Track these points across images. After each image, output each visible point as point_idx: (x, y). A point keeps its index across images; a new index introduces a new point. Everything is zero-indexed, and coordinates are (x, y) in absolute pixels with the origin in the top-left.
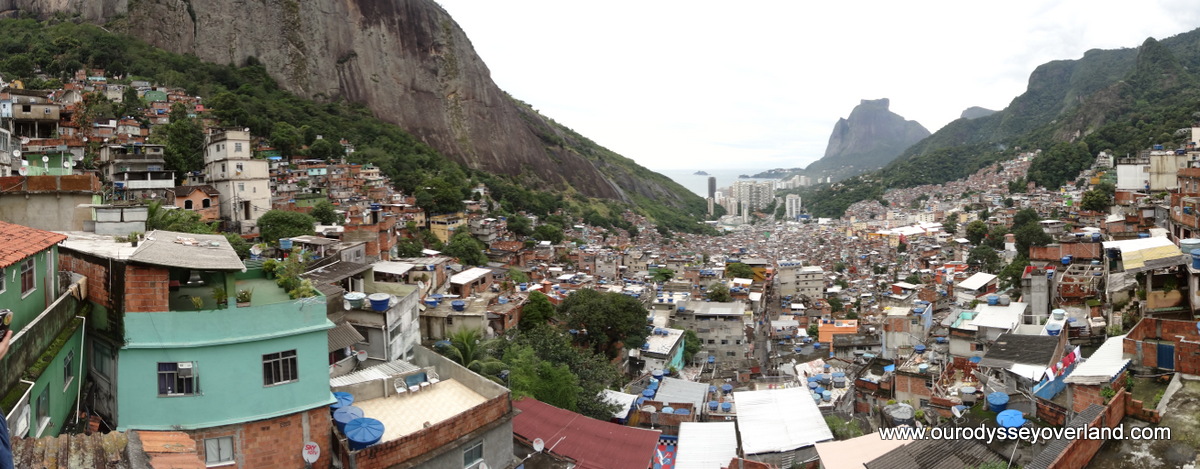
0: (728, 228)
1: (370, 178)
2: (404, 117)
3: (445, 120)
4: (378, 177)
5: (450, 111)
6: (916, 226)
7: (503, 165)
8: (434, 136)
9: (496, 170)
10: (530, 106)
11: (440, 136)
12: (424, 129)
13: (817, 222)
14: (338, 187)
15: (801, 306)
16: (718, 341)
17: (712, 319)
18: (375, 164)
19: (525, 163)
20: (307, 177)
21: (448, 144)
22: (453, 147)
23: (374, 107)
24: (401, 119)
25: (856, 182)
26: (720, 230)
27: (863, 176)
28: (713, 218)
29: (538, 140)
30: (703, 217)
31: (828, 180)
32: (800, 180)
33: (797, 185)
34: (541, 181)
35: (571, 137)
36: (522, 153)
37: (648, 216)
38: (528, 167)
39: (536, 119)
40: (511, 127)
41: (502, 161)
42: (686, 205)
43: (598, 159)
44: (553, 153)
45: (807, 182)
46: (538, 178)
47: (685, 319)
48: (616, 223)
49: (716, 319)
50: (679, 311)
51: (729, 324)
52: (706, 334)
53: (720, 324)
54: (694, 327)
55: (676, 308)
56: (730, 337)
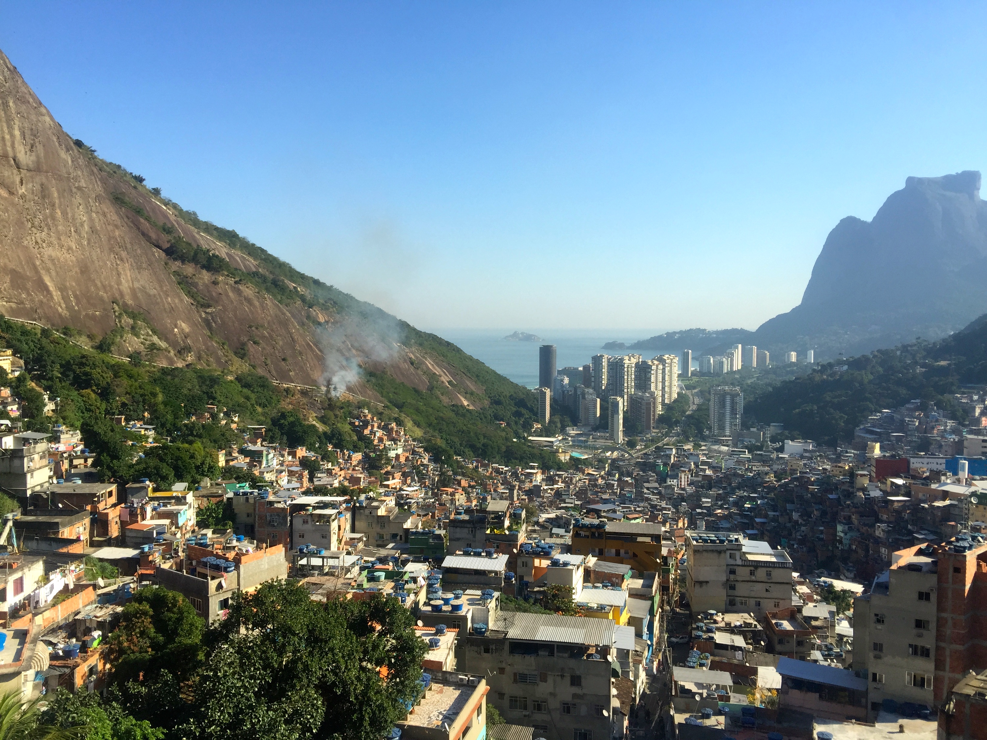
7: (69, 308)
10: (140, 180)
19: (125, 305)
26: (564, 458)
28: (547, 432)
29: (158, 253)
30: (527, 426)
31: (811, 357)
32: (746, 356)
33: (738, 365)
34: (163, 344)
35: (238, 254)
36: (119, 283)
37: (409, 424)
38: (133, 316)
39: (155, 209)
40: (91, 220)
41: (65, 298)
42: (486, 403)
43: (299, 303)
44: (195, 285)
45: (761, 359)
46: (155, 339)
47: (487, 651)
48: (337, 439)
49: (552, 652)
50: (474, 631)
51: (581, 666)
52: (531, 687)
53: (561, 665)
54: (507, 669)
55: (469, 626)
56: (581, 697)
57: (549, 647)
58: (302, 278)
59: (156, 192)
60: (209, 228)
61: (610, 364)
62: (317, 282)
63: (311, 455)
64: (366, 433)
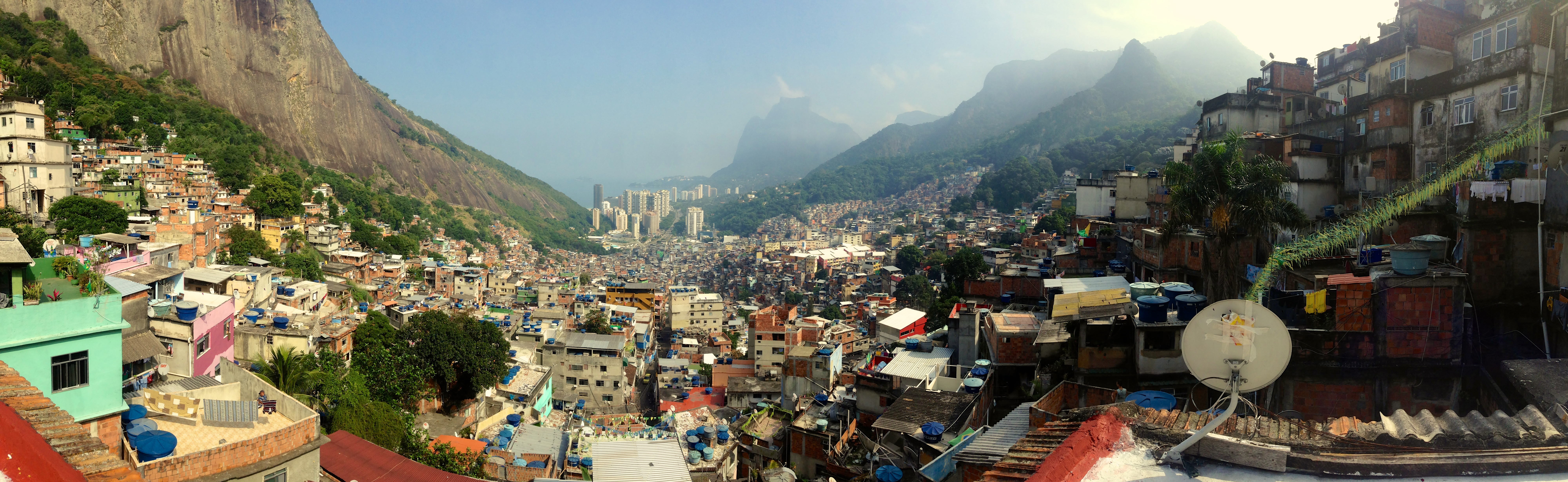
0: (617, 247)
1: (192, 170)
2: (236, 101)
3: (286, 106)
4: (201, 169)
5: (291, 97)
6: (840, 249)
7: (353, 163)
8: (272, 125)
9: (346, 169)
10: (387, 95)
11: (279, 125)
12: (261, 116)
13: (722, 240)
14: (154, 180)
15: (694, 342)
16: (592, 382)
17: (586, 354)
18: (200, 155)
19: (378, 162)
20: (118, 165)
21: (288, 135)
22: (293, 139)
23: (203, 86)
24: (232, 102)
25: (773, 194)
26: (607, 248)
27: (779, 187)
28: (598, 233)
29: (394, 134)
30: (586, 231)
31: (737, 191)
32: (705, 190)
33: (701, 196)
34: (396, 183)
35: (435, 133)
36: (376, 150)
37: (522, 228)
38: (381, 167)
39: (393, 110)
40: (365, 119)
41: (352, 159)
42: (566, 216)
43: (464, 160)
44: (411, 151)
45: (713, 192)
46: (392, 180)
47: (554, 353)
48: (483, 237)
49: (590, 354)
50: (548, 342)
51: (606, 360)
52: (579, 372)
53: (595, 360)
54: (566, 363)
55: (545, 339)
56: (606, 377)
57: (589, 351)
58: (466, 147)
59: (394, 102)
60: (420, 120)
61: (633, 196)
62: (473, 149)
63: (468, 245)
64: (498, 233)
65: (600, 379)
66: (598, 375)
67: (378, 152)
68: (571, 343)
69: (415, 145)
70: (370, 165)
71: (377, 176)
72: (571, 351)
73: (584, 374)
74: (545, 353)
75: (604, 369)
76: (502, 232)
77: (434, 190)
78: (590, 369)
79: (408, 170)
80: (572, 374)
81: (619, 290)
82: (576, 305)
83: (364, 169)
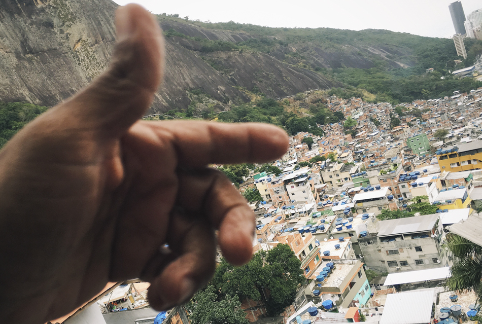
17: (399, 239)
47: (369, 243)
48: (321, 120)
49: (402, 239)
50: (361, 236)
51: (419, 242)
52: (396, 256)
53: (408, 243)
54: (382, 250)
55: (357, 234)
56: (424, 256)
57: (400, 236)
63: (307, 135)
64: (337, 110)
65: (418, 258)
66: (416, 255)
67: (188, 80)
68: (382, 232)
69: (223, 55)
70: (184, 96)
71: (194, 104)
72: (383, 239)
73: (402, 257)
74: (361, 246)
75: (419, 249)
76: (343, 106)
77: (256, 92)
78: (405, 250)
79: (223, 83)
80: (391, 258)
81: (451, 156)
82: (400, 186)
83: (179, 101)
